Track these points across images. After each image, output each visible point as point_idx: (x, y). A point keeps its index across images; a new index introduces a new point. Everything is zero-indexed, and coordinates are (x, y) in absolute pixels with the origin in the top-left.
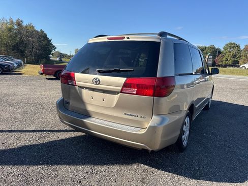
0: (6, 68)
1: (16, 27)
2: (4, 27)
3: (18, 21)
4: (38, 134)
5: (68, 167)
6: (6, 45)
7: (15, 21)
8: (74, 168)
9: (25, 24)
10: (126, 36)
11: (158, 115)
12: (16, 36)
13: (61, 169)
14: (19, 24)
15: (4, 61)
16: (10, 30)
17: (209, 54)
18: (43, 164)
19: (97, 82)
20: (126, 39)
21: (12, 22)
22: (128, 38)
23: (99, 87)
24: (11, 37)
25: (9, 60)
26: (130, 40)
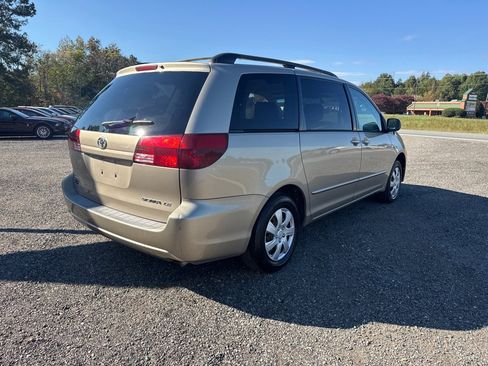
0: (57, 128)
1: (88, 53)
2: (68, 54)
3: (91, 41)
4: (48, 236)
5: (63, 286)
6: (72, 87)
7: (86, 42)
8: (70, 288)
9: (103, 46)
10: (160, 64)
11: (191, 200)
12: (88, 69)
13: (50, 288)
14: (94, 46)
15: (59, 115)
16: (78, 58)
17: (470, 90)
18: (27, 280)
19: (103, 144)
20: (159, 70)
21: (82, 44)
22: (162, 67)
23: (108, 152)
24: (79, 71)
25: (68, 114)
26: (166, 70)
